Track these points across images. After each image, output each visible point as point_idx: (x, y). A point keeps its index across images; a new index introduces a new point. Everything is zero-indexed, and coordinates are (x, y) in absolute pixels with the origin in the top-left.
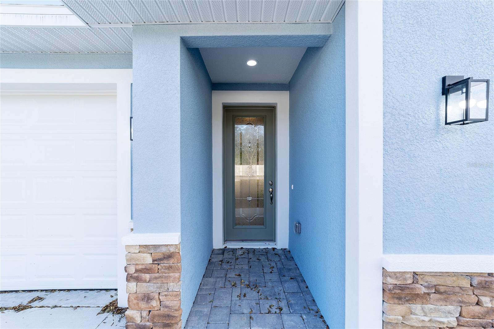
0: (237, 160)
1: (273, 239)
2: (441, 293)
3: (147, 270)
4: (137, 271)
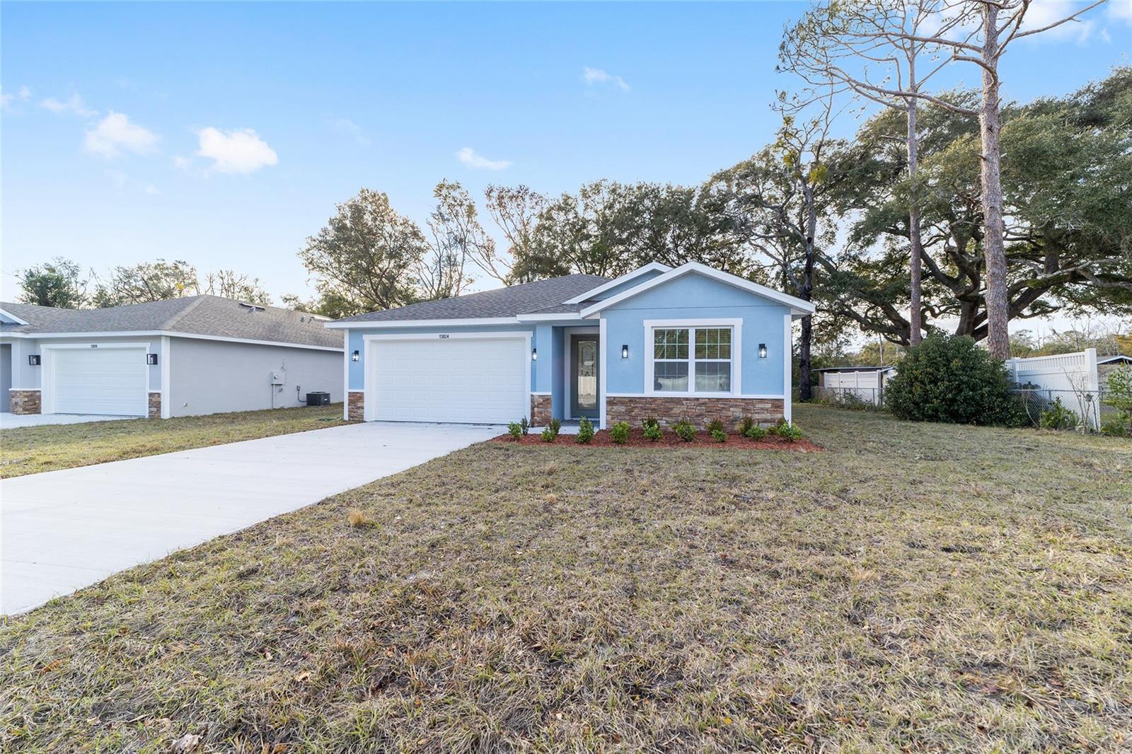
2: (621, 403)
4: (537, 404)
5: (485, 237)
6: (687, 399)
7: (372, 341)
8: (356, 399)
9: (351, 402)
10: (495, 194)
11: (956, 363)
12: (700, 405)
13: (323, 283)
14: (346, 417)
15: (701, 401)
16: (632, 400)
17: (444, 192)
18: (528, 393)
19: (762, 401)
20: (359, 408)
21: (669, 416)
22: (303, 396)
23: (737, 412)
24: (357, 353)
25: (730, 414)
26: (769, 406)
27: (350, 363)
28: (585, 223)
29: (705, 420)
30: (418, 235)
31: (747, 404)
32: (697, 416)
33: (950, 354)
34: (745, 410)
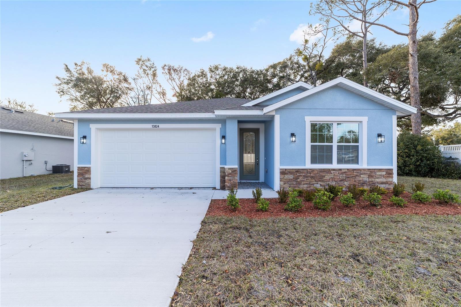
0: (244, 152)
1: (258, 180)
2: (290, 173)
3: (230, 174)
4: (228, 174)
5: (161, 88)
6: (334, 170)
7: (98, 129)
8: (85, 172)
9: (79, 175)
10: (166, 68)
11: (419, 148)
12: (342, 173)
13: (73, 107)
14: (76, 186)
15: (343, 171)
16: (298, 171)
17: (141, 63)
18: (218, 166)
19: (380, 170)
20: (86, 179)
21: (323, 181)
22: (50, 167)
23: (364, 178)
24: (85, 137)
25: (361, 179)
26: (384, 173)
27: (79, 145)
28: (210, 84)
29: (346, 183)
30: (127, 81)
31: (371, 173)
32: (341, 181)
33: (416, 143)
34: (370, 176)
